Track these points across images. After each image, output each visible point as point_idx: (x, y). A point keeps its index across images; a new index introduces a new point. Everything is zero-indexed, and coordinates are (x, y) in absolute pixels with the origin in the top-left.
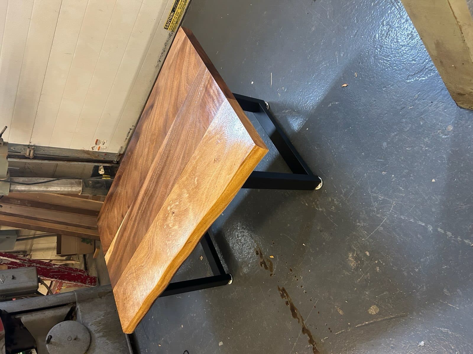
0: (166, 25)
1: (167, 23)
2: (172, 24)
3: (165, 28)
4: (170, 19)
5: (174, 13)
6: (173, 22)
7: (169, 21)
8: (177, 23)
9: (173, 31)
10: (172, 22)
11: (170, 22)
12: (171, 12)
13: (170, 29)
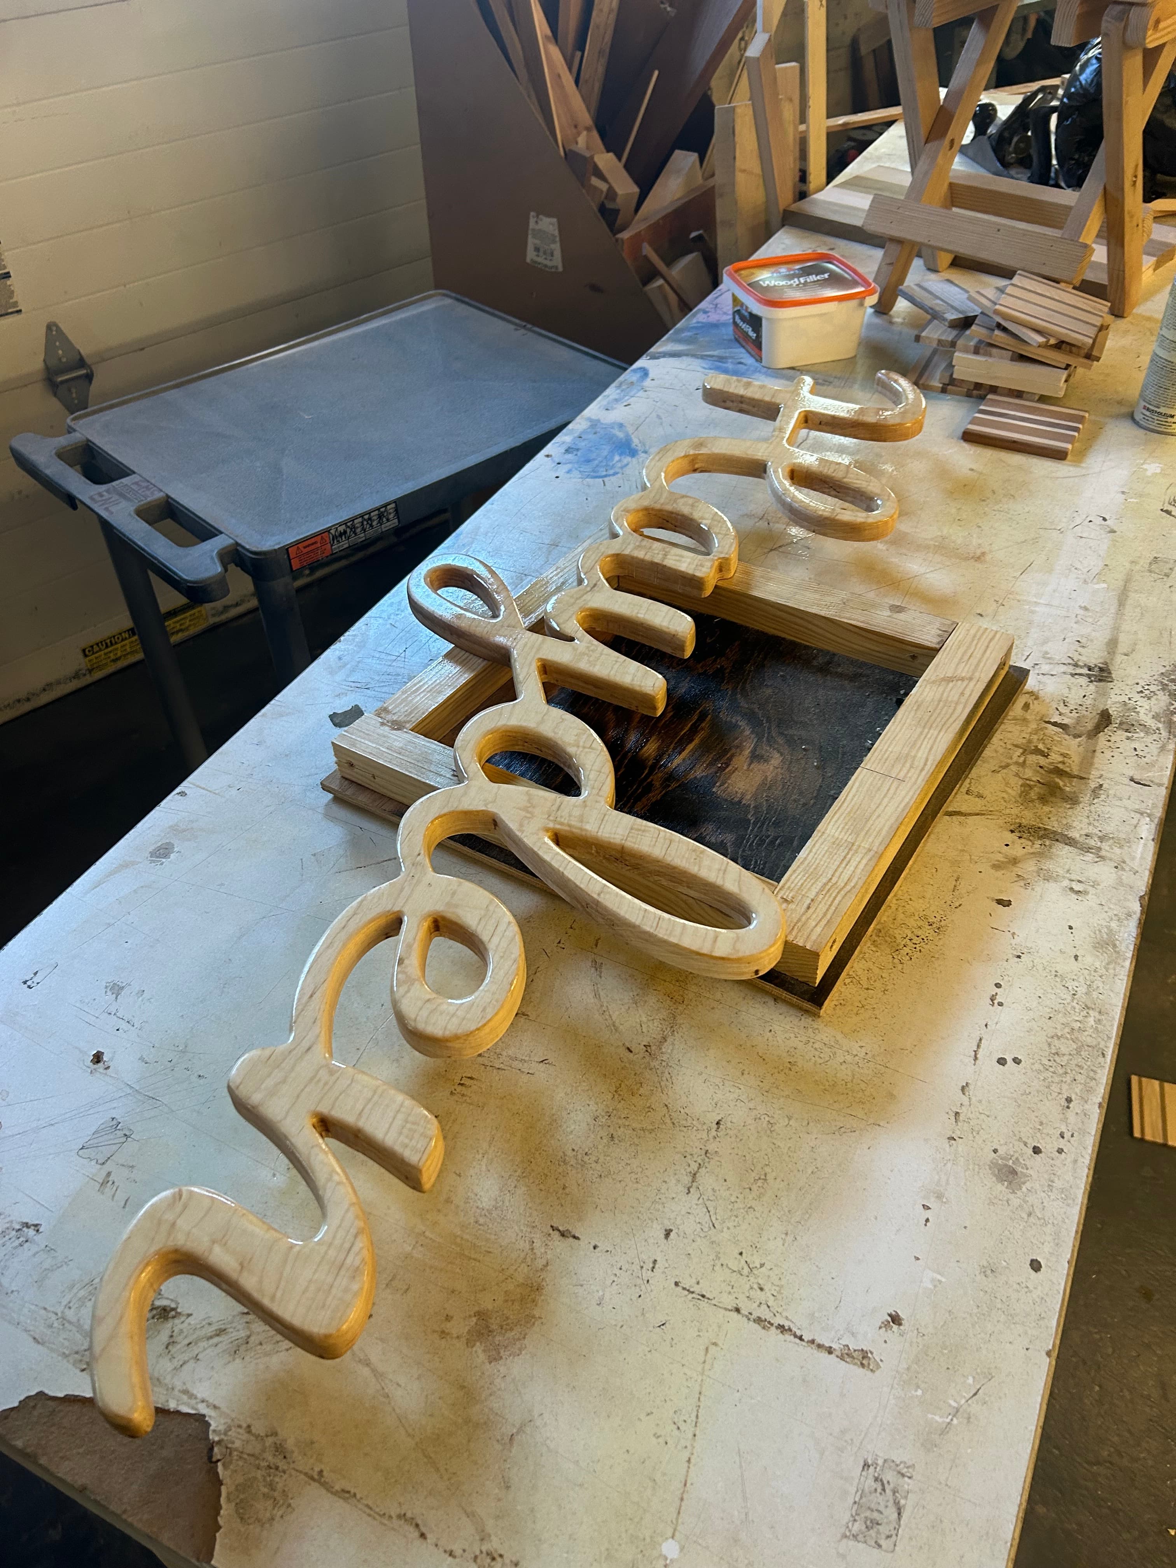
0: (92, 647)
1: (97, 644)
2: (105, 654)
3: (84, 651)
4: (111, 642)
5: (130, 637)
6: (110, 652)
7: (106, 644)
8: (115, 661)
9: (90, 671)
10: (110, 649)
11: (107, 647)
12: (128, 631)
13: (90, 661)
